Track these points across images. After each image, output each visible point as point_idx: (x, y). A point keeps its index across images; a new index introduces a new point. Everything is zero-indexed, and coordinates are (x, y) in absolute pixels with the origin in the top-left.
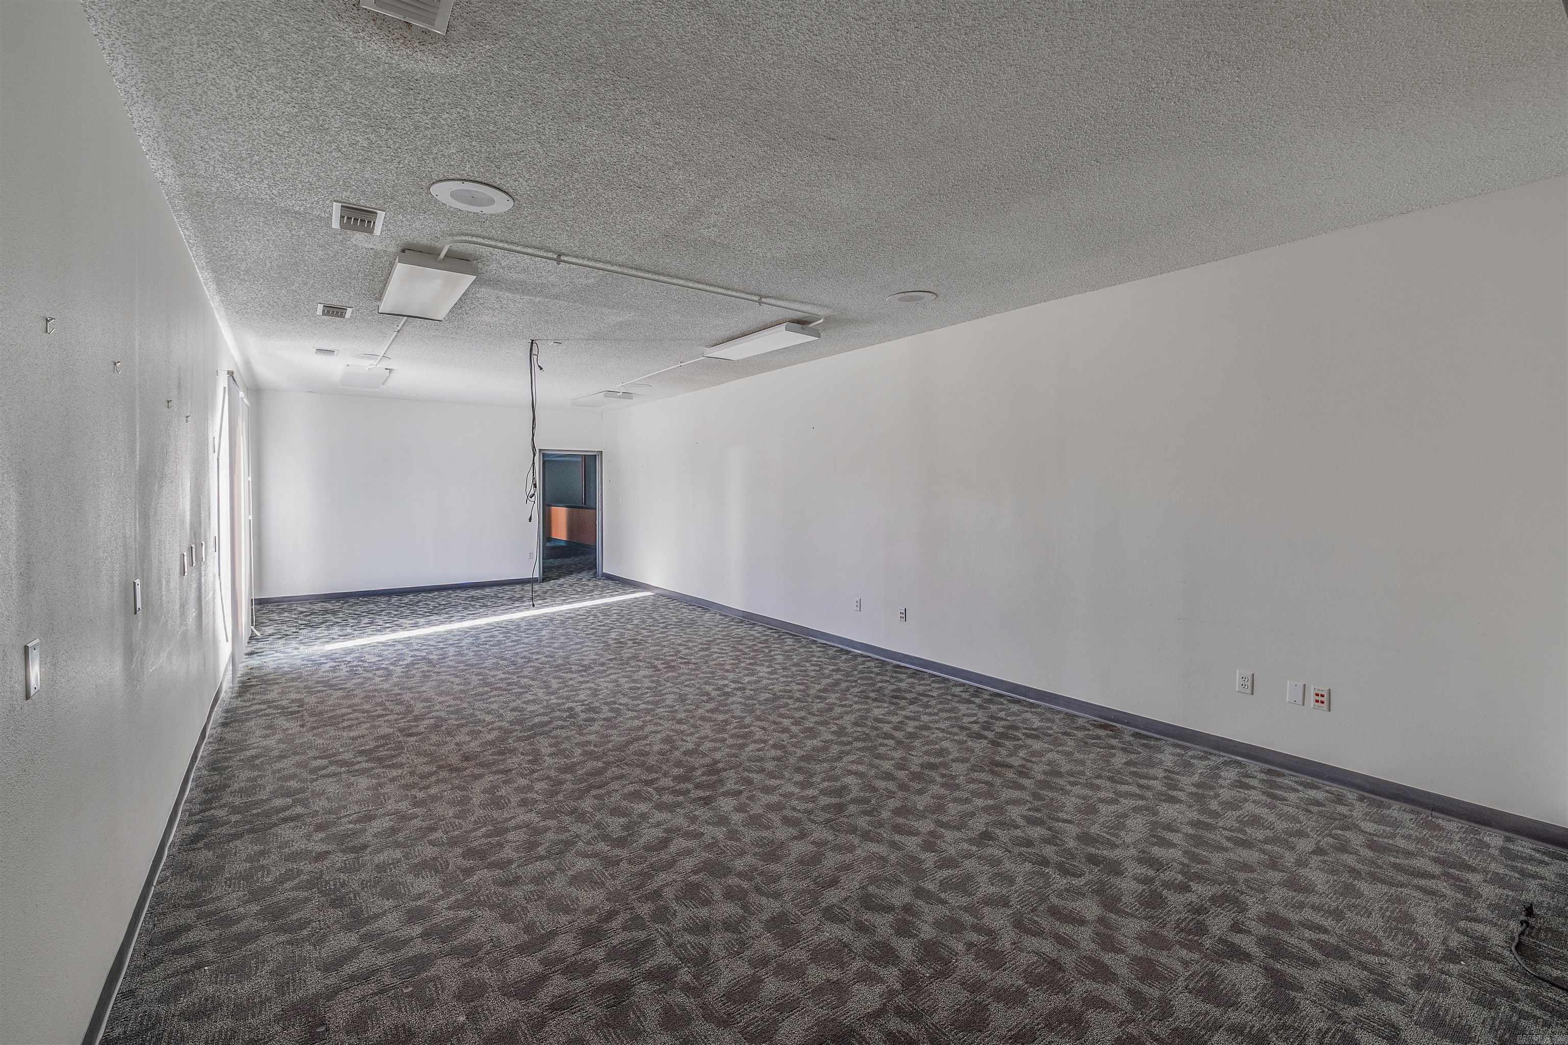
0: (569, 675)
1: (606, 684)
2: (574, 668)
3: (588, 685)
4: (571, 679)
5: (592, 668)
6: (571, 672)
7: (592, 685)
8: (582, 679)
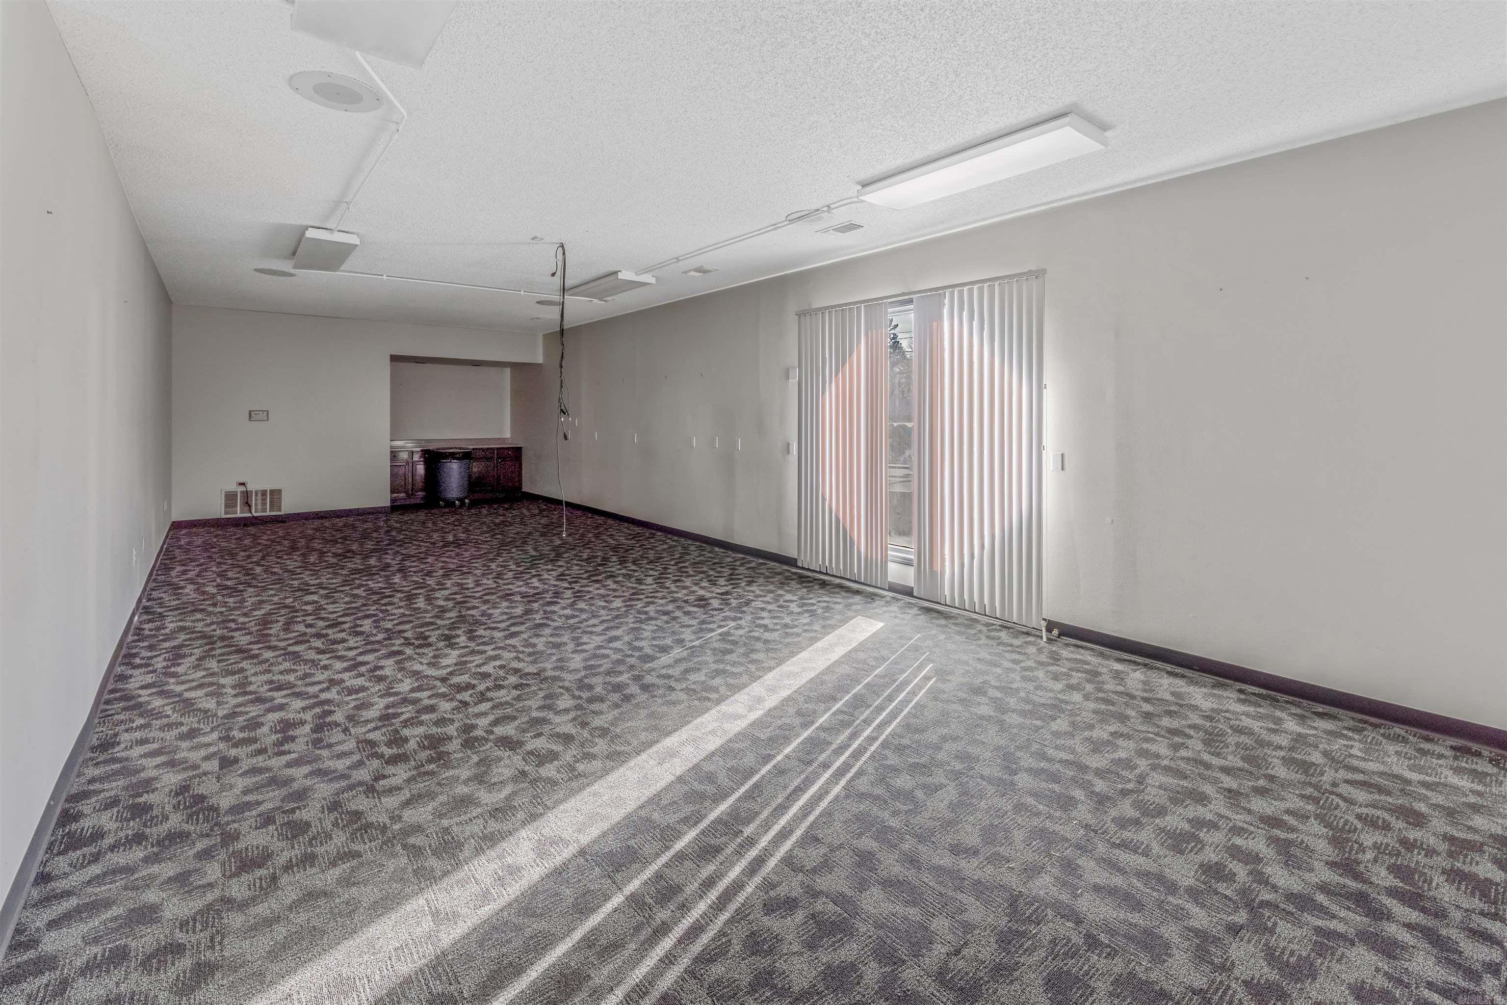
0: (523, 589)
1: (488, 582)
2: (518, 598)
3: (505, 582)
4: (521, 586)
5: (499, 597)
6: (520, 593)
7: (501, 582)
8: (510, 587)
